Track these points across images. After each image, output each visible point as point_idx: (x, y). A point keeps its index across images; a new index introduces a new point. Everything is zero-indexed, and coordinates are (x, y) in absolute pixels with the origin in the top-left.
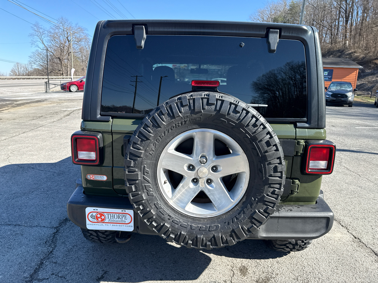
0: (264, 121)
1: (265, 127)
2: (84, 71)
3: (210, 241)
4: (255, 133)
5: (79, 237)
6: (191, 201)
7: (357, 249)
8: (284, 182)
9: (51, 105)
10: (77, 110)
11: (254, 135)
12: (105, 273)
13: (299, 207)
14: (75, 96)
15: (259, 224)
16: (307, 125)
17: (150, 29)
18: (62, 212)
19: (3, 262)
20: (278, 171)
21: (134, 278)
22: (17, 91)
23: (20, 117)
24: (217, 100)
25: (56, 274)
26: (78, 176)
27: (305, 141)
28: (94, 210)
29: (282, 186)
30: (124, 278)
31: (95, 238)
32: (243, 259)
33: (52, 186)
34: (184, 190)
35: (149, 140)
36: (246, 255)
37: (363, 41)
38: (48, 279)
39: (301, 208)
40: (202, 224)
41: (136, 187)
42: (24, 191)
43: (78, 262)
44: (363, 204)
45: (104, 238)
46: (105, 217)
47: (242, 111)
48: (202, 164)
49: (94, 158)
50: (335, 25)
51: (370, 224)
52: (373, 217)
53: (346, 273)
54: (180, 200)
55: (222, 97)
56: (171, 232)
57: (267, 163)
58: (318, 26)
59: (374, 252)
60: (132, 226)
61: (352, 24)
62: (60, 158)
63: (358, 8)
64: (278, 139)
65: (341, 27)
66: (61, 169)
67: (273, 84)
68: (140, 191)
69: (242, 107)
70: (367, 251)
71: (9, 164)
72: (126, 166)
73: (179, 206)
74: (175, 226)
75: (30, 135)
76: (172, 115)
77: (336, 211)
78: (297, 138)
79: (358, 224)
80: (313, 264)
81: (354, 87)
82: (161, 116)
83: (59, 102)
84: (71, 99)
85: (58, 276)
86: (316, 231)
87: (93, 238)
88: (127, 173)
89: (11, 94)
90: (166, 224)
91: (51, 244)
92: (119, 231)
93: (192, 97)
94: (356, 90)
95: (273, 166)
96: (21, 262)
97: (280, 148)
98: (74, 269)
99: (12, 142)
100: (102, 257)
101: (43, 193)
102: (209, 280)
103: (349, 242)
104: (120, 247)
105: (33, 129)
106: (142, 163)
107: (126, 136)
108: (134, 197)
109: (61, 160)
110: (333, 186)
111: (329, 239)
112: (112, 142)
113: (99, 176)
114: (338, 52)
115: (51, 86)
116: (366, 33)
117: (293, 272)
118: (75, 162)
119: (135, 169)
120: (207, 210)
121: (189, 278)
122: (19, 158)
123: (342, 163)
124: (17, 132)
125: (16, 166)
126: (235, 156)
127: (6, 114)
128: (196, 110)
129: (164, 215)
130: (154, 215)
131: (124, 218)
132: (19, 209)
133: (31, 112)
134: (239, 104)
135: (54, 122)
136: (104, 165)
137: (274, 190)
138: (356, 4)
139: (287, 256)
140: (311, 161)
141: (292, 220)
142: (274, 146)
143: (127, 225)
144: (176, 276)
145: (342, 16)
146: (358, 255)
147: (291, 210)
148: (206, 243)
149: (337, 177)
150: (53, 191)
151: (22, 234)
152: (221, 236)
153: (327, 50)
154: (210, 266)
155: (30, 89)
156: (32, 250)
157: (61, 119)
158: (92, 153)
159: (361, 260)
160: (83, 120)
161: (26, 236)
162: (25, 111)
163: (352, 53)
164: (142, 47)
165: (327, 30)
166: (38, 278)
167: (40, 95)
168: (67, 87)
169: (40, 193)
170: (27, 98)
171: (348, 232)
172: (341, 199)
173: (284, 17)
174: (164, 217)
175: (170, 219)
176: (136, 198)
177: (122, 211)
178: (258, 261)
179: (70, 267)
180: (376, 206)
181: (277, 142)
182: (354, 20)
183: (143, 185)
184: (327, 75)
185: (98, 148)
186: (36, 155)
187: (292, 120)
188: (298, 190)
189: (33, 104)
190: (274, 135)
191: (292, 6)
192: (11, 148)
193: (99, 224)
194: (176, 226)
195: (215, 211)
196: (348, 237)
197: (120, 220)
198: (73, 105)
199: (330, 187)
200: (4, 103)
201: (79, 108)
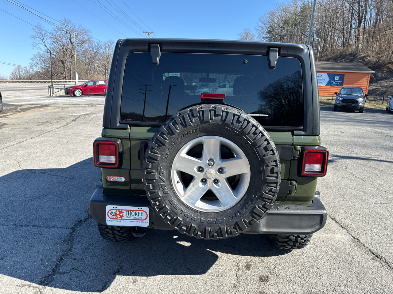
0: (262, 130)
1: (263, 135)
2: (88, 75)
3: (217, 232)
4: (255, 140)
5: (94, 237)
6: (201, 199)
7: (355, 248)
8: (279, 182)
9: (56, 110)
10: (83, 115)
11: (254, 141)
12: (121, 268)
13: (297, 205)
14: (80, 101)
15: (259, 217)
16: (303, 133)
17: (164, 48)
18: (77, 214)
19: (26, 258)
20: (275, 172)
21: (147, 272)
22: (20, 95)
23: (26, 122)
24: (223, 111)
25: (75, 268)
26: (89, 181)
27: (301, 146)
28: (114, 207)
29: (278, 185)
30: (138, 272)
31: (111, 236)
32: (248, 257)
33: (64, 190)
34: (194, 189)
35: (165, 145)
36: (251, 253)
37: (376, 45)
38: (68, 272)
39: (298, 207)
40: (210, 218)
41: (153, 186)
42: (38, 195)
43: (95, 258)
44: (364, 208)
45: (120, 236)
46: (123, 214)
47: (244, 121)
48: (210, 167)
49: (113, 161)
50: (348, 28)
51: (370, 226)
52: (373, 219)
53: (342, 269)
54: (190, 197)
55: (227, 109)
56: (183, 225)
57: (265, 165)
58: (330, 28)
59: (371, 251)
60: (147, 222)
61: (364, 27)
62: (70, 164)
63: (371, 10)
64: (274, 145)
65: (353, 30)
66: (72, 174)
67: (280, 93)
68: (157, 189)
69: (244, 118)
70: (364, 250)
71: (21, 169)
72: (145, 168)
73: (189, 202)
74: (186, 219)
75: (38, 140)
76: (184, 124)
77: (338, 214)
78: (294, 144)
79: (358, 226)
80: (313, 261)
81: (366, 93)
82: (175, 125)
83: (64, 107)
84: (76, 104)
85: (78, 270)
86: (312, 227)
87: (109, 236)
88: (146, 174)
89: (14, 99)
90: (179, 218)
91: (69, 243)
92: (136, 227)
93: (202, 109)
94: (368, 96)
95: (270, 168)
96: (42, 258)
97: (276, 153)
98: (92, 264)
99: (21, 148)
100: (117, 254)
101: (57, 197)
102: (216, 274)
103: (348, 242)
104: (133, 246)
105: (40, 135)
106: (158, 165)
107: (142, 142)
108: (151, 195)
109: (71, 166)
110: (337, 191)
111: (329, 239)
112: (130, 147)
113: (118, 177)
114: (351, 56)
115: (55, 90)
116: (379, 36)
117: (293, 268)
118: (97, 165)
119: (153, 170)
120: (214, 206)
121: (198, 272)
122: (29, 163)
123: (348, 169)
124: (24, 138)
125: (27, 171)
126: (238, 159)
127: (11, 119)
128: (205, 120)
129: (177, 210)
130: (169, 210)
131: (140, 215)
132: (35, 211)
133: (36, 117)
134: (241, 115)
135: (61, 128)
136: (122, 168)
137: (271, 188)
138: (369, 6)
139: (288, 254)
140: (306, 165)
141: (290, 217)
142: (270, 151)
143: (143, 221)
144: (186, 270)
145: (355, 19)
146: (355, 253)
147: (289, 208)
148: (213, 234)
149: (341, 182)
150: (65, 195)
151: (40, 234)
152: (226, 228)
153: (340, 54)
154: (217, 262)
155: (33, 93)
156: (51, 248)
157: (67, 124)
158: (112, 157)
159: (357, 258)
160: (104, 128)
161: (44, 236)
162: (29, 116)
163: (365, 57)
164: (157, 64)
165: (340, 33)
166: (60, 272)
167: (44, 99)
168: (72, 91)
169: (54, 196)
170: (31, 103)
171: (348, 233)
172: (344, 203)
173: (295, 20)
174: (177, 212)
175: (182, 213)
176: (153, 195)
177: (139, 208)
178: (262, 258)
179: (88, 263)
180: (377, 209)
181: (273, 147)
182: (367, 23)
183: (159, 184)
184: (338, 79)
185: (117, 152)
186: (46, 160)
187: (289, 128)
188: (295, 190)
189: (37, 109)
190: (271, 142)
191: (303, 8)
192: (20, 153)
193: (118, 220)
194: (188, 219)
195: (221, 206)
196: (347, 238)
197: (136, 216)
198: (79, 110)
199: (334, 192)
200: (8, 108)
201: (84, 113)
